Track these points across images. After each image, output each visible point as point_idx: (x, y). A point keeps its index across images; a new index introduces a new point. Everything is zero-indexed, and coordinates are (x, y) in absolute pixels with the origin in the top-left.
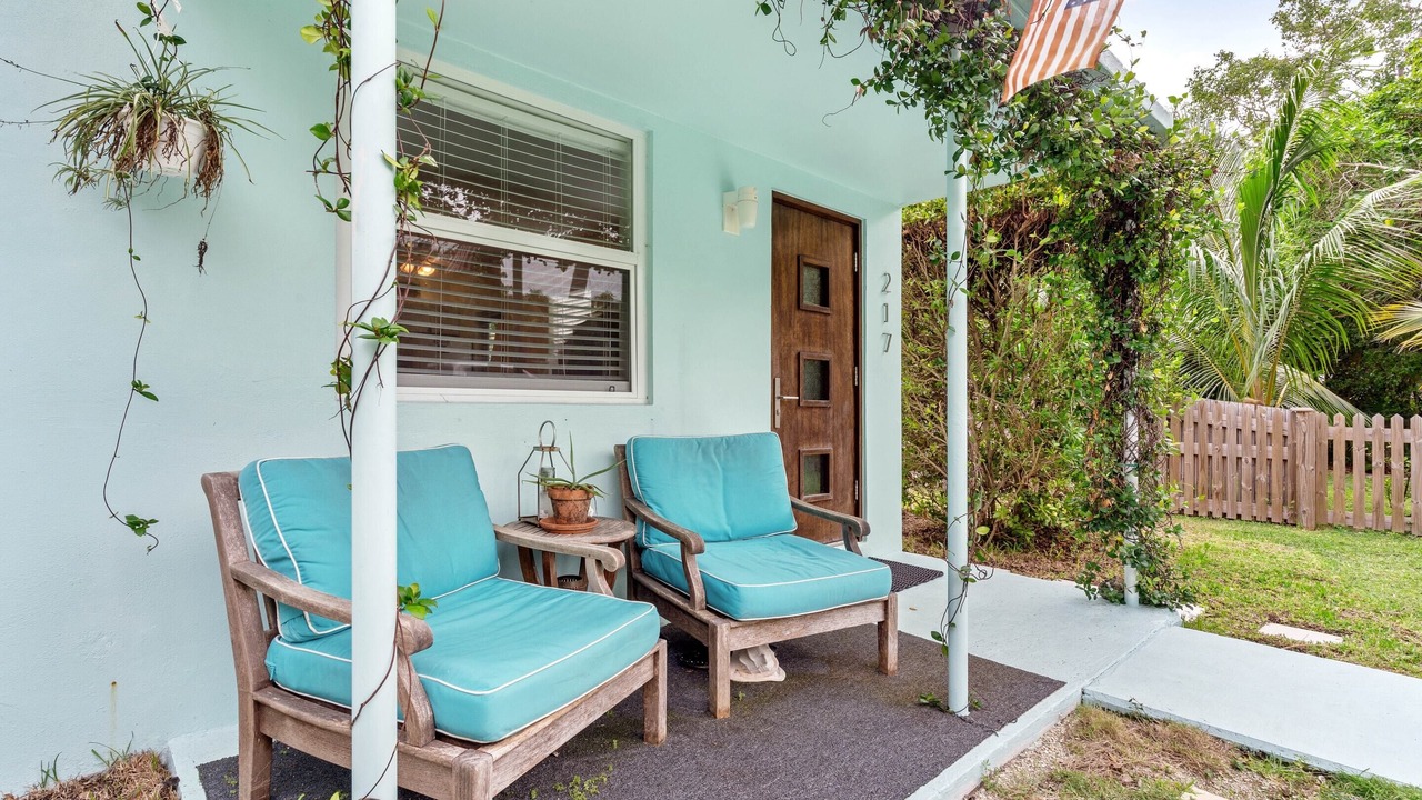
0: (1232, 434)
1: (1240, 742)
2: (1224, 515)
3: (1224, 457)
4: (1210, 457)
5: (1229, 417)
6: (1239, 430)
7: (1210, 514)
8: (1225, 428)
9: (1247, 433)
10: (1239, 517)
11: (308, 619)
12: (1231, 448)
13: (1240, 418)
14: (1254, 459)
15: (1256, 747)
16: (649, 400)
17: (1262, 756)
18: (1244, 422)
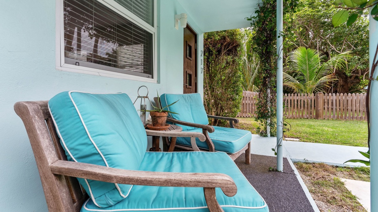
0: (248, 98)
1: (331, 164)
2: (246, 117)
3: (246, 104)
4: (244, 104)
5: (247, 95)
6: (249, 97)
7: (244, 117)
8: (246, 97)
9: (251, 98)
10: (249, 117)
11: (120, 190)
12: (248, 102)
13: (249, 95)
14: (252, 104)
15: (335, 165)
16: (159, 82)
17: (337, 167)
18: (250, 96)
